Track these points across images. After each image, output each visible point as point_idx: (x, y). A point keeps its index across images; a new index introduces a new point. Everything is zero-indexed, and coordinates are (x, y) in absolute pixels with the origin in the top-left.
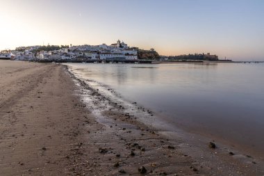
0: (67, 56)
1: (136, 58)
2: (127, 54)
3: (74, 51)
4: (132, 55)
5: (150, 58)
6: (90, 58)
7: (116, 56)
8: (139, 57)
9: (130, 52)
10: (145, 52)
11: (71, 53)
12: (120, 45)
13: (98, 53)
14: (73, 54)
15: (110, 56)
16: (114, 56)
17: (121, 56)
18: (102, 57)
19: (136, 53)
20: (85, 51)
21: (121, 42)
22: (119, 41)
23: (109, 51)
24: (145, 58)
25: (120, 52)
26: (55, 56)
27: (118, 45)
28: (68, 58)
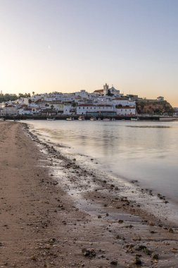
0: (27, 109)
1: (133, 111)
2: (120, 106)
3: (37, 102)
4: (127, 107)
5: (157, 111)
6: (62, 112)
7: (102, 109)
8: (139, 111)
9: (124, 103)
10: (149, 102)
11: (33, 105)
12: (109, 91)
13: (74, 104)
14: (37, 106)
15: (93, 109)
16: (98, 109)
17: (109, 109)
18: (80, 111)
19: (133, 104)
20: (54, 102)
21: (110, 87)
22: (106, 86)
23: (90, 101)
24: (148, 112)
25: (108, 102)
26: (9, 109)
27: (105, 92)
28: (28, 112)
